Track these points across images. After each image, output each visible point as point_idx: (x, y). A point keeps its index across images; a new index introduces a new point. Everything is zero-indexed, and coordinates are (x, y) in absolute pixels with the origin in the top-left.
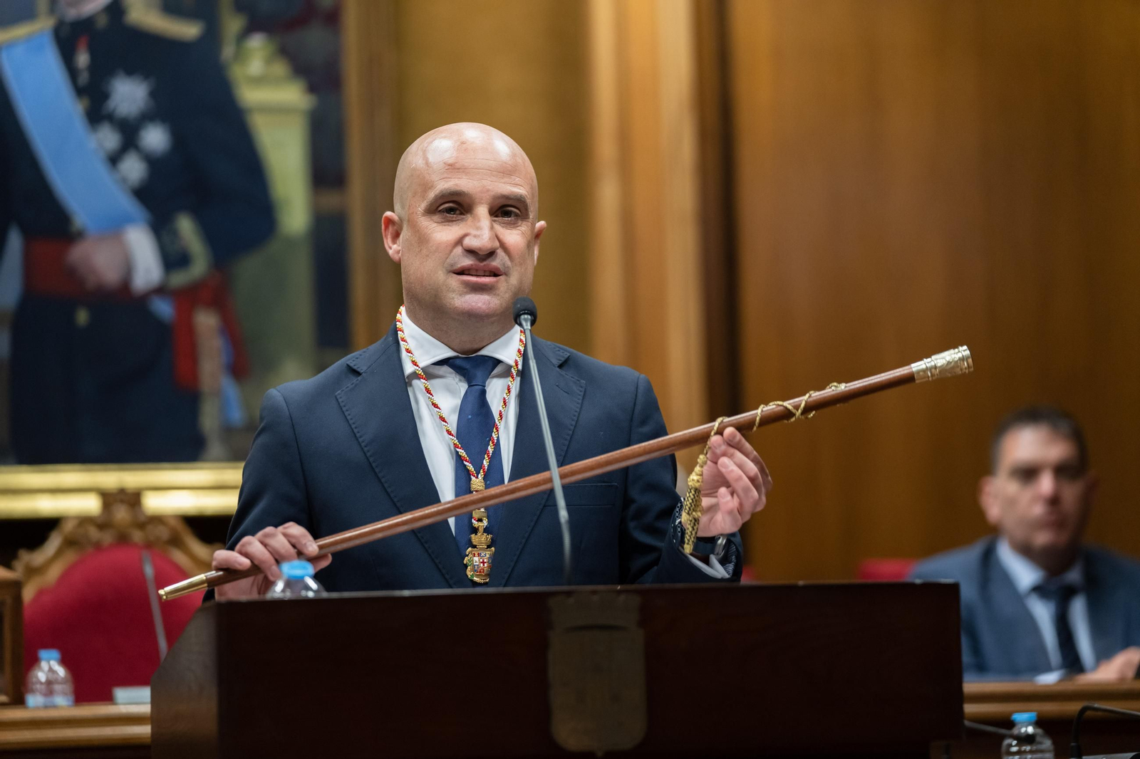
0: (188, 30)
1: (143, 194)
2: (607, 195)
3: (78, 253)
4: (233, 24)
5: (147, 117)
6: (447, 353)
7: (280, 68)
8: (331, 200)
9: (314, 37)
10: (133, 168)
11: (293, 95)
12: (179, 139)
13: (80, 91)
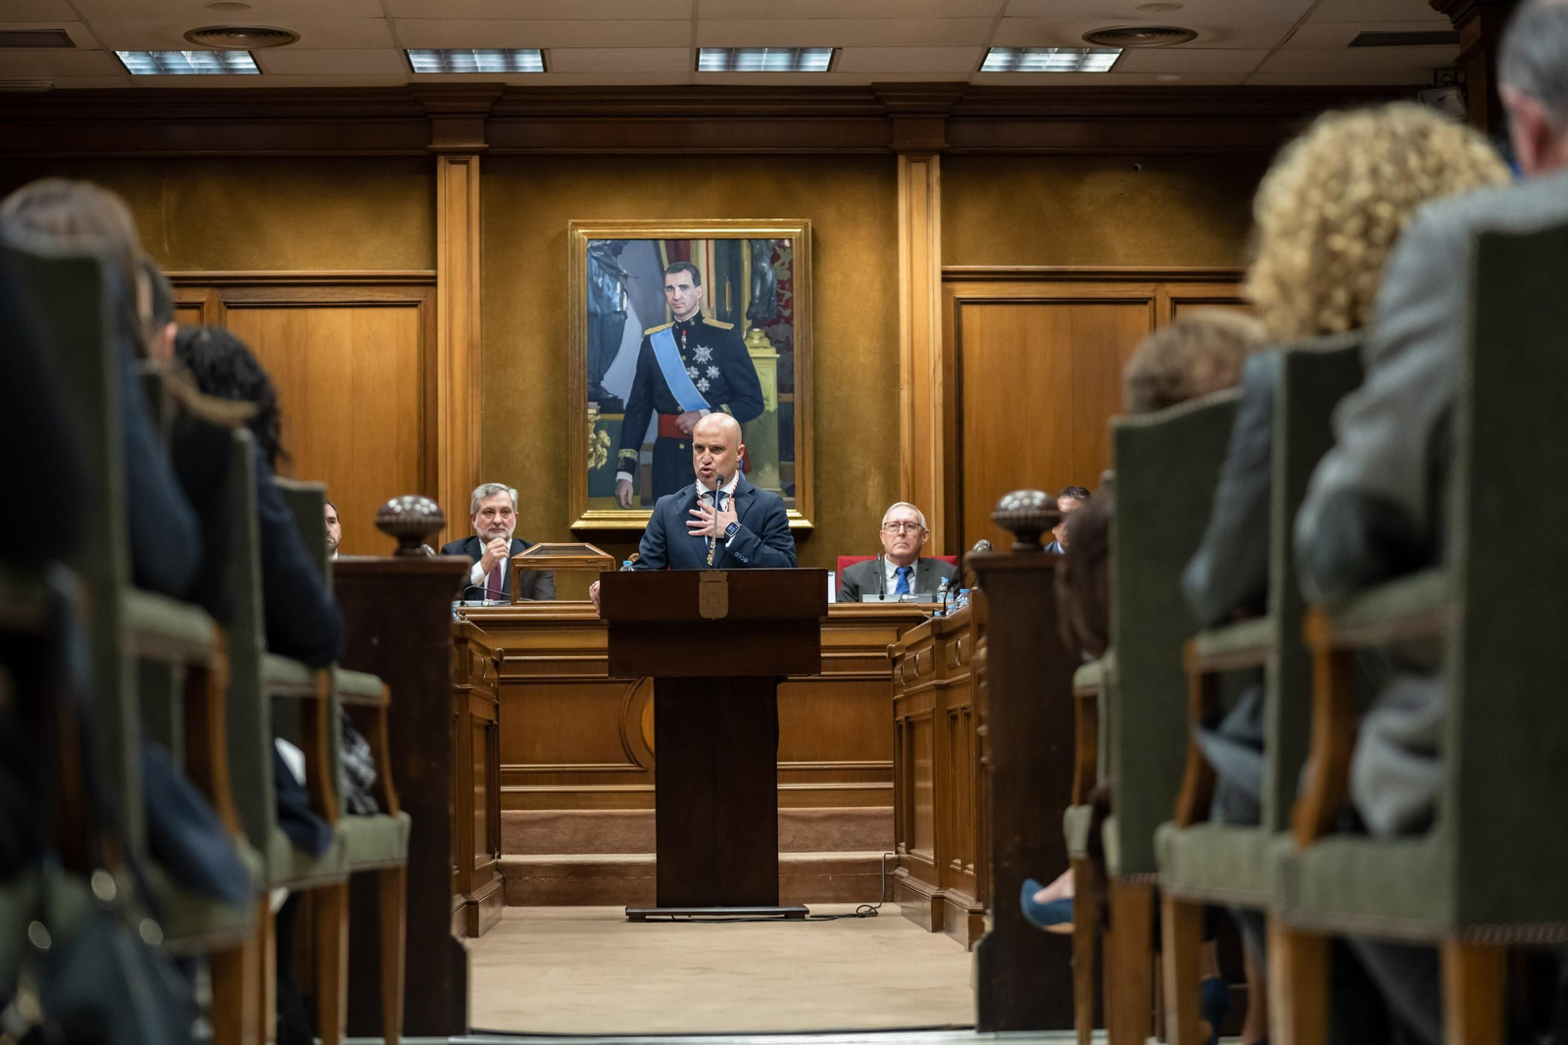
0: (729, 326)
1: (706, 395)
2: (905, 395)
3: (680, 420)
4: (747, 323)
5: (710, 363)
6: (708, 490)
7: (766, 342)
8: (787, 397)
9: (781, 328)
10: (704, 384)
11: (772, 353)
12: (722, 373)
13: (682, 353)
